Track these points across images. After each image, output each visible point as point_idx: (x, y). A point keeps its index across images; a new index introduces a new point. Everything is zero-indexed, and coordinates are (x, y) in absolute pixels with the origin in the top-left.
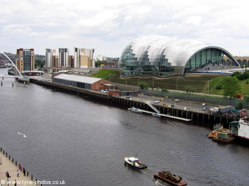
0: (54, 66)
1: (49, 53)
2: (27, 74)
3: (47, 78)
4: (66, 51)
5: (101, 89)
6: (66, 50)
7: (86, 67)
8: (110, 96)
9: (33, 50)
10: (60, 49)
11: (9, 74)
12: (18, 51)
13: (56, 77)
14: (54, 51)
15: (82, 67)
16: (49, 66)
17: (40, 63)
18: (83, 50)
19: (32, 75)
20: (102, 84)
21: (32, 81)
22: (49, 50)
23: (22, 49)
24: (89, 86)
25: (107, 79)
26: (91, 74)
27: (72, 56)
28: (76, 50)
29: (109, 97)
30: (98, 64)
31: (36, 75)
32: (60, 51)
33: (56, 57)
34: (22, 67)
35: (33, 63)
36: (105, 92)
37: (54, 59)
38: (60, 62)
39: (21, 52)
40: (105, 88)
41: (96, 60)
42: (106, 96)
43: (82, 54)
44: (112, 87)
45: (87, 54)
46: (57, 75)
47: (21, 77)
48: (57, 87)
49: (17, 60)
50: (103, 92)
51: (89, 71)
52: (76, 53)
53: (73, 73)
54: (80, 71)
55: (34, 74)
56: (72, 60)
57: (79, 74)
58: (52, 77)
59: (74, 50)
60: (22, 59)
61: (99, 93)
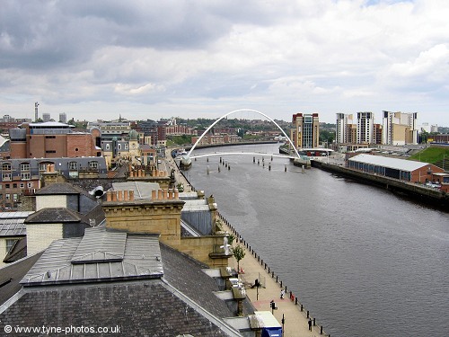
0: (350, 141)
1: (342, 120)
2: (308, 153)
3: (337, 160)
4: (369, 117)
5: (427, 181)
6: (369, 115)
7: (403, 143)
8: (444, 194)
9: (316, 115)
10: (359, 114)
11: (281, 152)
12: (295, 117)
13: (352, 159)
14: (350, 117)
15: (395, 143)
16: (341, 142)
17: (328, 136)
18: (397, 115)
19: (314, 155)
20: (429, 173)
21: (315, 165)
22: (341, 116)
23: (300, 115)
24: (407, 175)
25: (439, 164)
26: (410, 155)
27: (378, 125)
28: (386, 114)
29: (441, 196)
30: (422, 138)
31: (320, 156)
32: (359, 117)
33: (353, 127)
34: (299, 142)
35: (317, 136)
36: (434, 186)
37: (350, 129)
38: (359, 134)
39: (299, 119)
40: (435, 179)
41: (420, 131)
42: (434, 192)
43: (395, 121)
44: (446, 179)
45: (405, 121)
46: (353, 155)
47: (298, 158)
48: (354, 175)
49: (292, 130)
50: (431, 186)
51: (406, 150)
52: (385, 119)
53: (380, 153)
54: (392, 149)
55: (318, 153)
56: (378, 131)
57: (390, 154)
58: (346, 160)
59: (382, 115)
60: (300, 129)
61: (424, 187)
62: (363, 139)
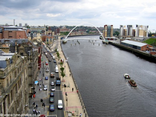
0: (124, 35)
1: (122, 28)
2: (108, 39)
3: (117, 42)
4: (131, 27)
5: (146, 50)
6: (131, 26)
7: (142, 36)
8: (151, 55)
9: (112, 26)
10: (128, 26)
11: (100, 39)
12: (105, 26)
13: (122, 42)
14: (125, 26)
15: (139, 36)
16: (121, 35)
17: (117, 33)
18: (141, 26)
19: (111, 40)
20: (147, 48)
21: (110, 43)
22: (121, 26)
23: (106, 25)
24: (139, 48)
25: (152, 45)
26: (143, 41)
27: (134, 30)
28: (137, 26)
29: (150, 56)
30: (150, 35)
31: (113, 40)
32: (128, 27)
33: (125, 30)
34: (106, 35)
35: (112, 33)
36: (148, 52)
37: (124, 31)
38: (127, 33)
39: (106, 27)
40: (149, 50)
41: (149, 33)
42: (148, 55)
43: (140, 29)
44: (153, 50)
45: (144, 29)
46: (123, 40)
47: (104, 41)
48: (123, 47)
49: (103, 31)
50: (147, 52)
51: (143, 39)
52: (137, 28)
53: (134, 40)
54: (138, 38)
55: (112, 39)
57: (137, 40)
58: (120, 42)
59: (136, 26)
60: (106, 31)
61: (144, 52)
62: (129, 35)
